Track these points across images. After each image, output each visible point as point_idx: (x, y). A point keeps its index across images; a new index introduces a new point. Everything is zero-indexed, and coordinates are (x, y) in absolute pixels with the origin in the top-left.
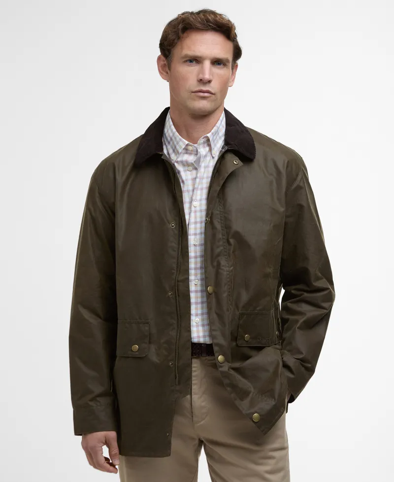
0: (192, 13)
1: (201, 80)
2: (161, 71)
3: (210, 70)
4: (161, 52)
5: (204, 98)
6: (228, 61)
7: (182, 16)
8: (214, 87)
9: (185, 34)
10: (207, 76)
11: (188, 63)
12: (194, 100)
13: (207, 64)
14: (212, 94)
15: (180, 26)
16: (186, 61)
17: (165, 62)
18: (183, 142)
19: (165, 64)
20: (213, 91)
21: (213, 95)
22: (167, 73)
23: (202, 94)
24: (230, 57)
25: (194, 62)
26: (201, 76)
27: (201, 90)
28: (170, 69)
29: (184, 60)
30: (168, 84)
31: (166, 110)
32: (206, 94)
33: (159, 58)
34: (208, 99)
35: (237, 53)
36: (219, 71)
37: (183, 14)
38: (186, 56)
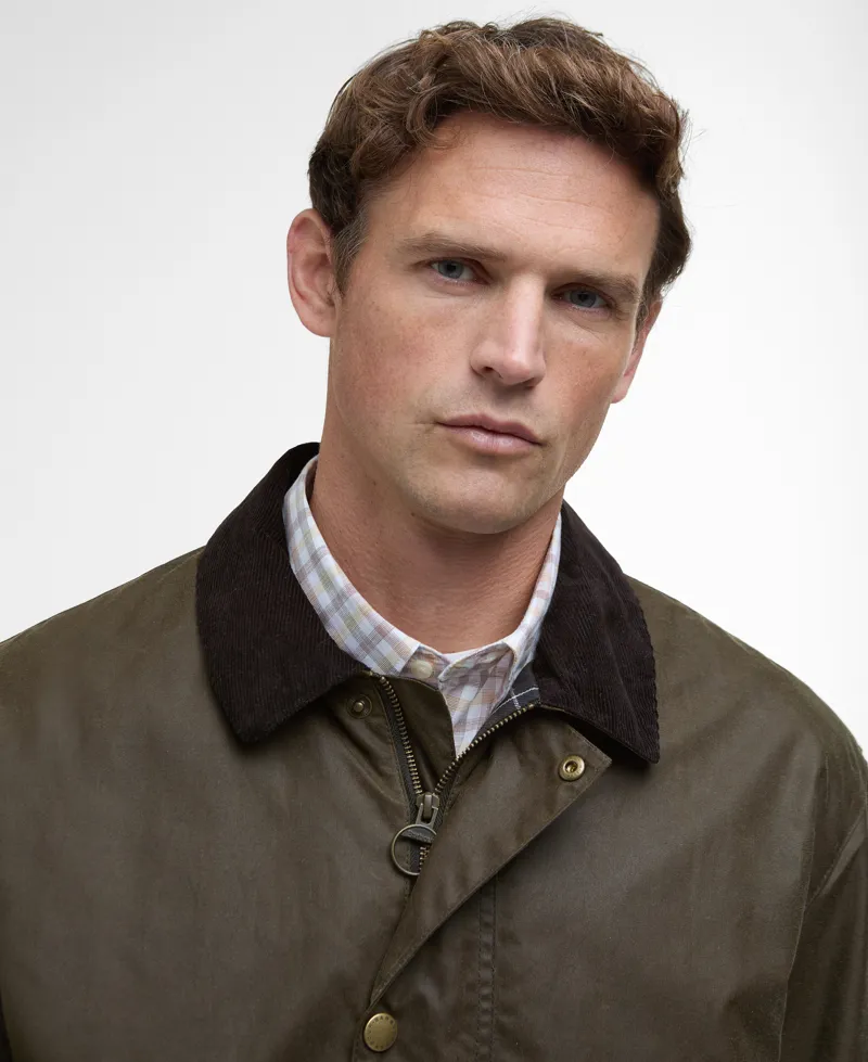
0: (490, 32)
1: (488, 369)
2: (304, 288)
3: (541, 328)
4: (313, 194)
5: (488, 460)
6: (627, 288)
7: (440, 37)
8: (545, 411)
9: (444, 135)
10: (519, 356)
11: (437, 277)
12: (440, 460)
13: (527, 295)
14: (534, 442)
15: (426, 84)
16: (429, 264)
17: (327, 250)
18: (395, 643)
19: (324, 257)
20: (538, 429)
21: (537, 450)
22: (331, 303)
23: (480, 440)
24: (637, 270)
25: (466, 275)
26: (490, 353)
27: (484, 417)
28: (342, 286)
29: (416, 258)
30: (321, 346)
31: (295, 460)
32: (504, 444)
33: (300, 225)
34: (514, 467)
35: (671, 249)
36: (579, 333)
37: (447, 30)
38: (429, 242)
